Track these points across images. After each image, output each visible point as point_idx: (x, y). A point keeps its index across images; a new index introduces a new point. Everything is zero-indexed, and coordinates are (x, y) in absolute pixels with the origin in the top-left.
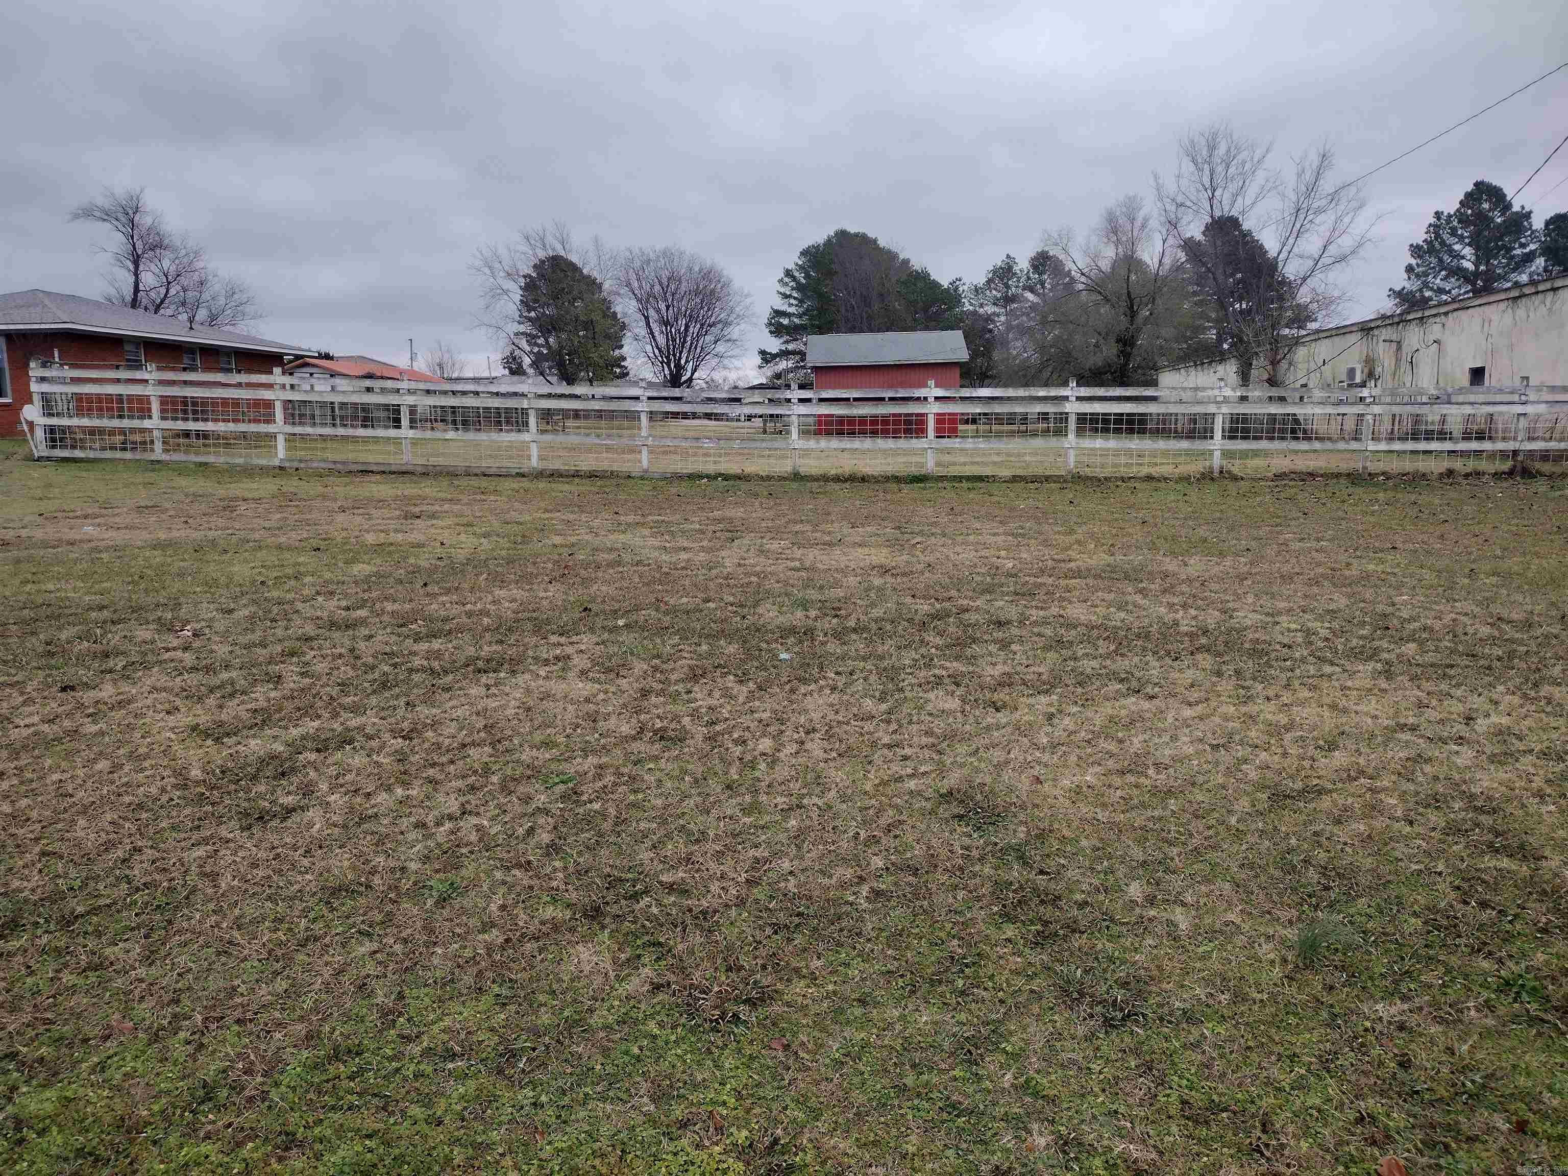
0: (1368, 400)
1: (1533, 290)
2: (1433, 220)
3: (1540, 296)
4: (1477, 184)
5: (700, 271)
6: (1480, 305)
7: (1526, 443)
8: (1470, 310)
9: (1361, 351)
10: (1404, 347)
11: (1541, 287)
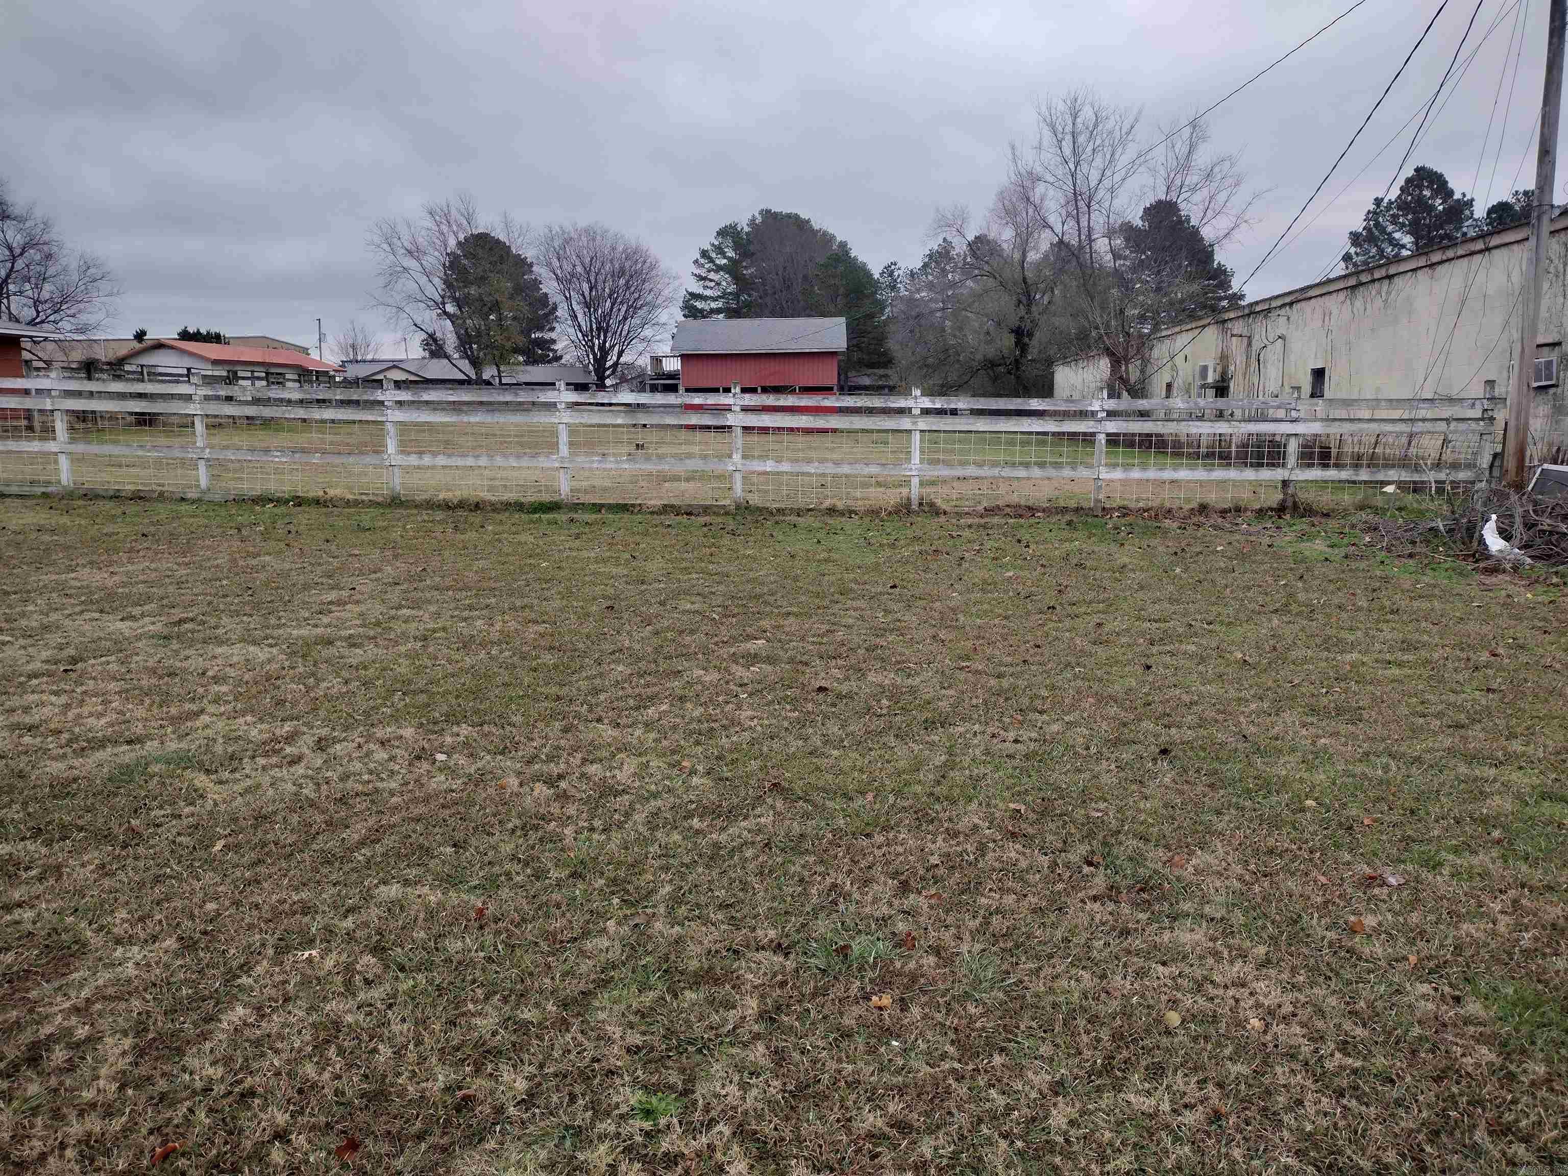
0: (1100, 415)
1: (1369, 279)
2: (1372, 207)
3: (1377, 285)
4: (1417, 170)
5: (624, 251)
6: (1321, 295)
7: (1297, 471)
8: (1313, 301)
9: (1217, 346)
10: (1254, 342)
11: (1377, 275)
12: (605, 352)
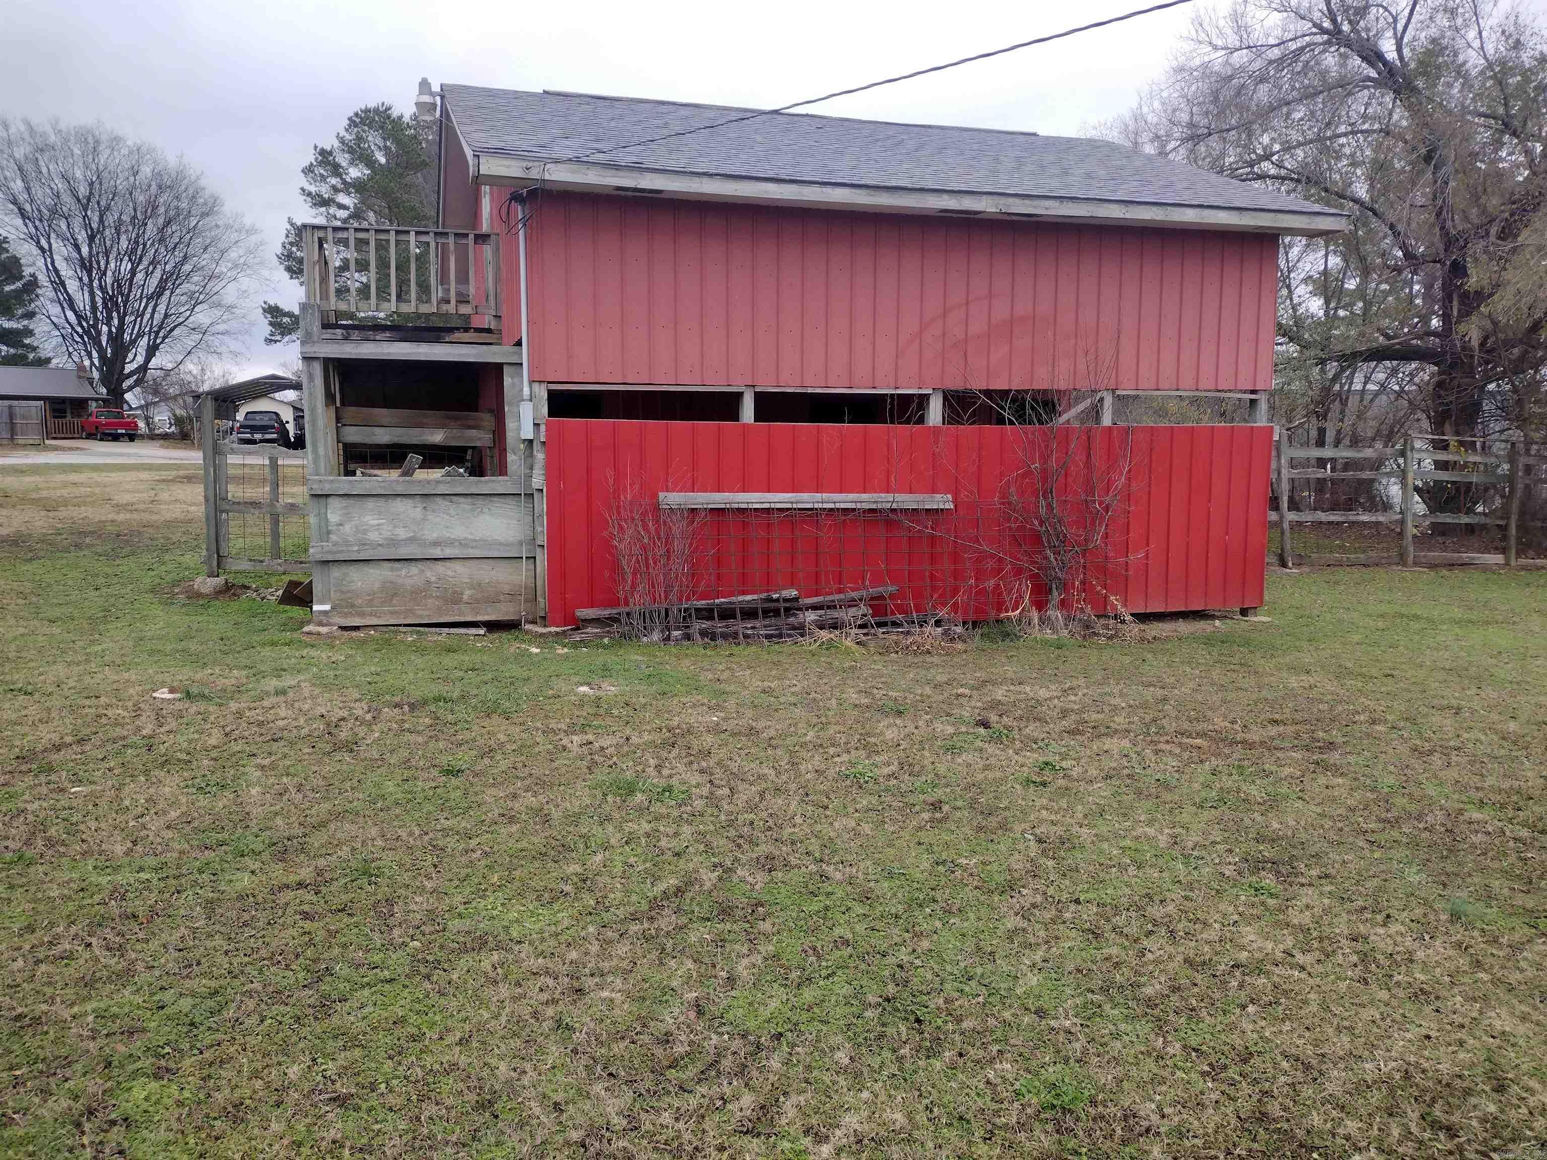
12: (121, 347)
